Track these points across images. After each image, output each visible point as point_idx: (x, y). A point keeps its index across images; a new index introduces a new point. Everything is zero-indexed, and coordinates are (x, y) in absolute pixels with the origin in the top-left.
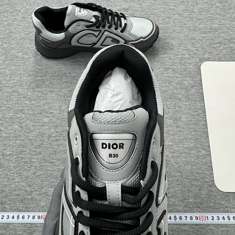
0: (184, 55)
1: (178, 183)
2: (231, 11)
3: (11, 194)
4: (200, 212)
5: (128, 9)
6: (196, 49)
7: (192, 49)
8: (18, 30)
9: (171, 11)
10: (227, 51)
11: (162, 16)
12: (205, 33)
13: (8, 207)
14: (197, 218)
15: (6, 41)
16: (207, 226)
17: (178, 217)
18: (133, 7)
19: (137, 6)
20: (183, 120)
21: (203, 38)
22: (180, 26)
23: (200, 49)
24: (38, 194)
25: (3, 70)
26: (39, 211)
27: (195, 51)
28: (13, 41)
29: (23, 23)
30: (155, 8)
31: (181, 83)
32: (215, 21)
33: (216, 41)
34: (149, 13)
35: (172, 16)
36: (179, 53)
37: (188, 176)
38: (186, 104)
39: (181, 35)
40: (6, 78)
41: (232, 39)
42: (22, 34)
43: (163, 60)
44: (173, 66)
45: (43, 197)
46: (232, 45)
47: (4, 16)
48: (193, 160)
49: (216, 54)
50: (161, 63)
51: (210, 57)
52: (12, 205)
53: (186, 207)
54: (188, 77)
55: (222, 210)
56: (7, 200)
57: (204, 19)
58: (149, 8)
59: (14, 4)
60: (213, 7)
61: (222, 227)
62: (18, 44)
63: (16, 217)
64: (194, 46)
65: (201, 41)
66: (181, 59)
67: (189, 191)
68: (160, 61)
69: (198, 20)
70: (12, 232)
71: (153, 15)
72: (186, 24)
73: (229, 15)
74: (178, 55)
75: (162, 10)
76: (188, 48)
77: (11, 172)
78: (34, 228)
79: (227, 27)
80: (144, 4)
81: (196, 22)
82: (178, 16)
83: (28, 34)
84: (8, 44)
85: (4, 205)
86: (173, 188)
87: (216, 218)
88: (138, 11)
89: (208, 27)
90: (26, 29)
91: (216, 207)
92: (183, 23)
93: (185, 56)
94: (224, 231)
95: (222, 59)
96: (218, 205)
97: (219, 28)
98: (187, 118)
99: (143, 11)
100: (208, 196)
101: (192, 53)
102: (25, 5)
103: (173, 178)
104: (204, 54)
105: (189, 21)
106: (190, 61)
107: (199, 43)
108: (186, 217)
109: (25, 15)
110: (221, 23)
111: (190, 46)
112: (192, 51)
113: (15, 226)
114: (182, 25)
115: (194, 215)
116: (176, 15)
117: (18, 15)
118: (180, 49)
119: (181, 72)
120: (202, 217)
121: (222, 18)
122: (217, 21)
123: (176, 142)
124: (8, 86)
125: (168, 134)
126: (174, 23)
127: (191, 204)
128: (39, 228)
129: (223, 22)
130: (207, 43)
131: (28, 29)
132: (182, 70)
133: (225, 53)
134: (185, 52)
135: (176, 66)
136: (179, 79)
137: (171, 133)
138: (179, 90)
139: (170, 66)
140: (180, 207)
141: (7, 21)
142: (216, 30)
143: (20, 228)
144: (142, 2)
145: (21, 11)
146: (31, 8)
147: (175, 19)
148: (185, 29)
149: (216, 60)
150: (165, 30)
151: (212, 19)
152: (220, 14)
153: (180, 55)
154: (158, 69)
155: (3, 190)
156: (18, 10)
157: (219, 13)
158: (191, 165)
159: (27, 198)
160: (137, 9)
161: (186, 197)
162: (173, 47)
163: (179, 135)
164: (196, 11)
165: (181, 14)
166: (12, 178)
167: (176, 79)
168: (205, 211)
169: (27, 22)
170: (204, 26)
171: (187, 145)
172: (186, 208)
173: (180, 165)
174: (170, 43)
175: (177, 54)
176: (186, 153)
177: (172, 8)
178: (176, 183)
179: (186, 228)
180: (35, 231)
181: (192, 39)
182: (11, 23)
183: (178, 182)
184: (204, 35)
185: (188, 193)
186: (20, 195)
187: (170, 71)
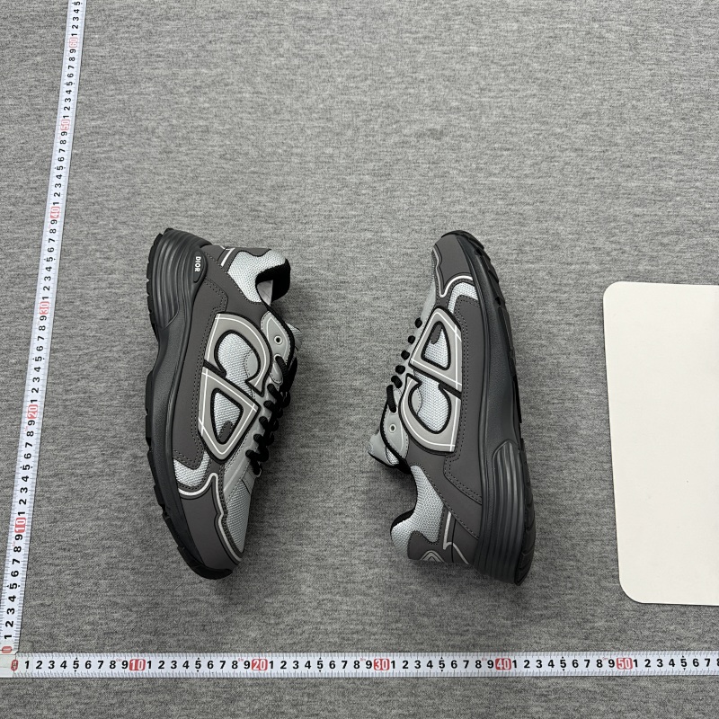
0: (588, 263)
1: (569, 585)
2: (708, 143)
3: (175, 613)
4: (619, 650)
5: (441, 133)
6: (618, 247)
7: (609, 247)
8: (152, 186)
9: (556, 141)
10: (694, 255)
11: (532, 153)
12: (641, 203)
13: (172, 641)
14: (613, 663)
15: (123, 219)
16: (634, 680)
17: (569, 662)
18: (455, 126)
19: (467, 125)
20: (581, 432)
21: (637, 218)
22: (578, 184)
23: (627, 248)
24: (241, 612)
25: (125, 300)
26: (247, 651)
27: (616, 252)
28: (143, 218)
29: (165, 168)
30: (514, 130)
31: (578, 340)
32: (667, 169)
33: (670, 226)
34: (496, 145)
35: (558, 153)
36: (575, 259)
37: (594, 568)
38: (591, 392)
39: (581, 208)
40: (137, 320)
41: (708, 223)
42: (166, 197)
43: (533, 278)
44: (559, 295)
45: (254, 619)
46: (707, 238)
47: (111, 145)
48: (605, 530)
49: (668, 264)
50: (528, 285)
51: (653, 271)
52: (181, 638)
53: (586, 638)
54: (595, 323)
55: (668, 644)
56: (168, 626)
57: (639, 165)
58: (498, 131)
59: (137, 111)
60: (662, 130)
61: (668, 682)
62: (157, 227)
63: (192, 664)
64: (612, 239)
65: (630, 226)
66: (580, 274)
67: (597, 602)
68: (526, 279)
69: (623, 166)
70: (186, 697)
71: (508, 150)
72: (594, 178)
73: (704, 156)
74: (571, 264)
75: (531, 136)
76: (599, 244)
77: (170, 560)
78: (238, 690)
79: (697, 188)
80: (484, 119)
81: (620, 173)
82: (573, 154)
83: (183, 199)
84: (132, 226)
85: (163, 638)
86: (558, 595)
87: (654, 663)
88: (470, 140)
89: (650, 189)
90: (175, 185)
91: (657, 639)
92: (585, 177)
93: (589, 267)
94: (671, 691)
95: (683, 277)
96: (660, 634)
97: (677, 191)
98: (593, 427)
99: (483, 138)
100: (638, 614)
101: (608, 258)
102: (166, 115)
103: (559, 573)
104: (636, 263)
105: (602, 170)
106: (601, 279)
107: (626, 232)
108: (589, 661)
109: (168, 142)
110: (682, 177)
111: (602, 240)
112: (608, 254)
113: (192, 685)
114: (583, 181)
115: (605, 657)
116: (568, 153)
117: (149, 145)
118: (578, 248)
119: (579, 308)
120: (624, 661)
121: (686, 163)
122: (674, 171)
123: (565, 488)
124: (144, 343)
125: (545, 467)
126: (563, 174)
127: (599, 631)
128: (249, 689)
129: (688, 173)
130: (646, 233)
131: (181, 184)
132: (580, 304)
133: (691, 261)
134: (590, 255)
135: (566, 295)
136: (572, 328)
137: (554, 464)
138: (572, 357)
139: (552, 295)
140: (573, 640)
141: (121, 161)
142: (669, 196)
143: (204, 690)
144: (478, 112)
145: (157, 131)
146: (184, 123)
147: (567, 164)
148: (590, 192)
149: (667, 279)
150: (539, 196)
151: (660, 166)
152: (680, 153)
153: (577, 263)
154: (521, 303)
155: (156, 603)
156: (150, 130)
157: (678, 149)
158: (599, 543)
159: (216, 620)
160: (465, 132)
161: (589, 617)
162: (559, 243)
163: (573, 471)
164: (619, 141)
165: (582, 150)
166: (174, 573)
167: (567, 327)
168: (631, 648)
169: (175, 164)
170: (640, 183)
171: (591, 495)
172: (587, 642)
173: (574, 541)
174: (551, 232)
175: (569, 260)
176: (590, 514)
177: (558, 130)
178: (566, 586)
179: (587, 685)
180: (240, 696)
181: (607, 220)
182: (135, 166)
183: (570, 582)
184: (638, 210)
185: (592, 607)
186: (196, 615)
187: (551, 306)
